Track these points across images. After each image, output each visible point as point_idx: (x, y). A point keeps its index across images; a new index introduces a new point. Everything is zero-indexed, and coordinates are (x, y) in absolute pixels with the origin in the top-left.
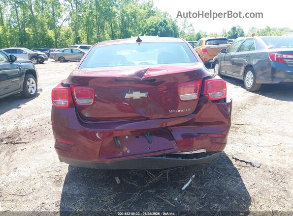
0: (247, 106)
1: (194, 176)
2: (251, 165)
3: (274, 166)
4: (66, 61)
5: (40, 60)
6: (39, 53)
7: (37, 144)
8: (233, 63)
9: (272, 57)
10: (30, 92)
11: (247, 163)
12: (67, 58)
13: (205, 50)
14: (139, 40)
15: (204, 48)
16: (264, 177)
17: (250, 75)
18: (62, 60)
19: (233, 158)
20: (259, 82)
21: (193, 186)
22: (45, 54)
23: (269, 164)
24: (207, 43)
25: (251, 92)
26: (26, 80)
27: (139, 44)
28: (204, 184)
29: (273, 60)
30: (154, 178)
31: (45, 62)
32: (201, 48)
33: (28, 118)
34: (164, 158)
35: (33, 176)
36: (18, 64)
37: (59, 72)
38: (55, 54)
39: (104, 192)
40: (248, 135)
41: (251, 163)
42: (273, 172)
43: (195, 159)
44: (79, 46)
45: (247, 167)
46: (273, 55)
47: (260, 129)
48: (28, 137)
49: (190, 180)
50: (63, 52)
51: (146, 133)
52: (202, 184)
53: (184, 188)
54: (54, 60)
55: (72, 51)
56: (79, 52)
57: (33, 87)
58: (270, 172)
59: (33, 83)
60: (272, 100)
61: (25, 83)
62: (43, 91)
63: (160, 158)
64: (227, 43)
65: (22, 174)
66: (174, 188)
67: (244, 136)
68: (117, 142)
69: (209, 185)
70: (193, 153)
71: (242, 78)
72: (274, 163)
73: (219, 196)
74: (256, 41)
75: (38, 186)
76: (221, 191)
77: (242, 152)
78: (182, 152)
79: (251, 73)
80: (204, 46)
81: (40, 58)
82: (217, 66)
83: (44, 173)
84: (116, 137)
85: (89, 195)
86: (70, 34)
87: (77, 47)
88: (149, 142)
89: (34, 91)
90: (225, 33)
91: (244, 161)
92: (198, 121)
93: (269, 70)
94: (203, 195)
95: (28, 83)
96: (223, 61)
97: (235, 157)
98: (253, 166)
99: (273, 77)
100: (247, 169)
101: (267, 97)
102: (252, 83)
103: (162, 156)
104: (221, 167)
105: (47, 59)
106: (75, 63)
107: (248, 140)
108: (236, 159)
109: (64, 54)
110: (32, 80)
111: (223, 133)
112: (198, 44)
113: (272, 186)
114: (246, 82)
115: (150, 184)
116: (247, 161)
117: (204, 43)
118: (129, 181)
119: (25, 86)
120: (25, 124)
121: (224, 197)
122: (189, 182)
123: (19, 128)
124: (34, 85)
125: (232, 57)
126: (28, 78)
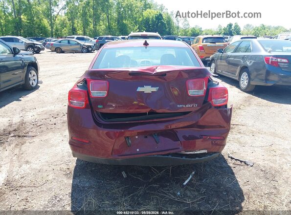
0: (242, 107)
1: (193, 173)
2: (246, 164)
3: (266, 166)
4: (63, 52)
5: (36, 49)
6: (35, 42)
7: (44, 138)
8: (229, 63)
9: (267, 60)
10: (31, 84)
11: (241, 162)
12: (63, 48)
13: (201, 48)
14: (146, 44)
15: (201, 46)
16: (257, 175)
17: (245, 76)
18: (59, 50)
19: (229, 157)
20: (253, 83)
21: (193, 182)
22: (41, 44)
23: (261, 163)
24: (204, 41)
25: (245, 92)
26: (28, 72)
27: (146, 48)
28: (203, 180)
29: (268, 63)
30: (157, 173)
31: (41, 52)
32: (198, 46)
33: (32, 111)
34: (170, 157)
35: (45, 168)
36: (21, 56)
37: (57, 64)
38: (52, 44)
39: (113, 186)
40: (242, 135)
41: (245, 163)
42: (264, 171)
43: (197, 159)
44: (76, 37)
45: (242, 165)
46: (268, 58)
47: (254, 130)
48: (34, 130)
49: (191, 176)
50: (60, 42)
51: (154, 134)
52: (201, 180)
53: (185, 183)
54: (50, 50)
55: (69, 42)
56: (76, 43)
57: (34, 80)
58: (262, 170)
59: (34, 76)
60: (265, 101)
61: (27, 76)
62: (43, 83)
63: (167, 156)
64: (224, 42)
65: (34, 166)
66: (177, 183)
67: (239, 136)
68: (129, 141)
69: (208, 181)
70: (196, 153)
71: (237, 78)
72: (266, 162)
73: (217, 191)
74: (252, 43)
75: (50, 178)
76: (219, 187)
77: (237, 151)
78: (186, 152)
79: (247, 74)
80: (201, 44)
81: (36, 47)
82: (213, 65)
83: (55, 165)
84: (127, 137)
85: (99, 188)
86: (66, 23)
87: (73, 38)
88: (156, 142)
89: (35, 84)
90: (221, 30)
91: (239, 160)
92: (201, 124)
93: (264, 72)
94: (203, 190)
95: (30, 76)
96: (220, 60)
97: (231, 155)
98: (247, 165)
99: (267, 80)
100: (242, 168)
101: (260, 99)
102: (246, 84)
103: (168, 155)
104: (218, 165)
105: (43, 49)
106: (72, 54)
107: (242, 140)
108: (232, 158)
109: (61, 45)
110: (33, 72)
111: (223, 136)
112: (195, 41)
113: (264, 184)
114: (241, 82)
115: (154, 179)
116: (242, 160)
117: (201, 40)
118: (134, 175)
119: (27, 78)
120: (29, 117)
121: (222, 192)
122: (190, 178)
123: (24, 122)
124: (35, 78)
125: (228, 57)
126: (30, 70)
